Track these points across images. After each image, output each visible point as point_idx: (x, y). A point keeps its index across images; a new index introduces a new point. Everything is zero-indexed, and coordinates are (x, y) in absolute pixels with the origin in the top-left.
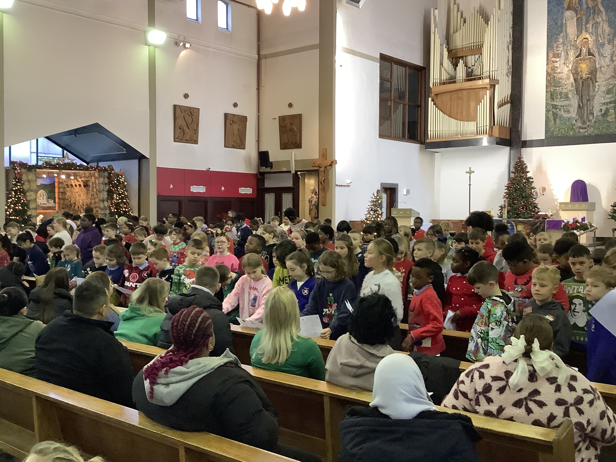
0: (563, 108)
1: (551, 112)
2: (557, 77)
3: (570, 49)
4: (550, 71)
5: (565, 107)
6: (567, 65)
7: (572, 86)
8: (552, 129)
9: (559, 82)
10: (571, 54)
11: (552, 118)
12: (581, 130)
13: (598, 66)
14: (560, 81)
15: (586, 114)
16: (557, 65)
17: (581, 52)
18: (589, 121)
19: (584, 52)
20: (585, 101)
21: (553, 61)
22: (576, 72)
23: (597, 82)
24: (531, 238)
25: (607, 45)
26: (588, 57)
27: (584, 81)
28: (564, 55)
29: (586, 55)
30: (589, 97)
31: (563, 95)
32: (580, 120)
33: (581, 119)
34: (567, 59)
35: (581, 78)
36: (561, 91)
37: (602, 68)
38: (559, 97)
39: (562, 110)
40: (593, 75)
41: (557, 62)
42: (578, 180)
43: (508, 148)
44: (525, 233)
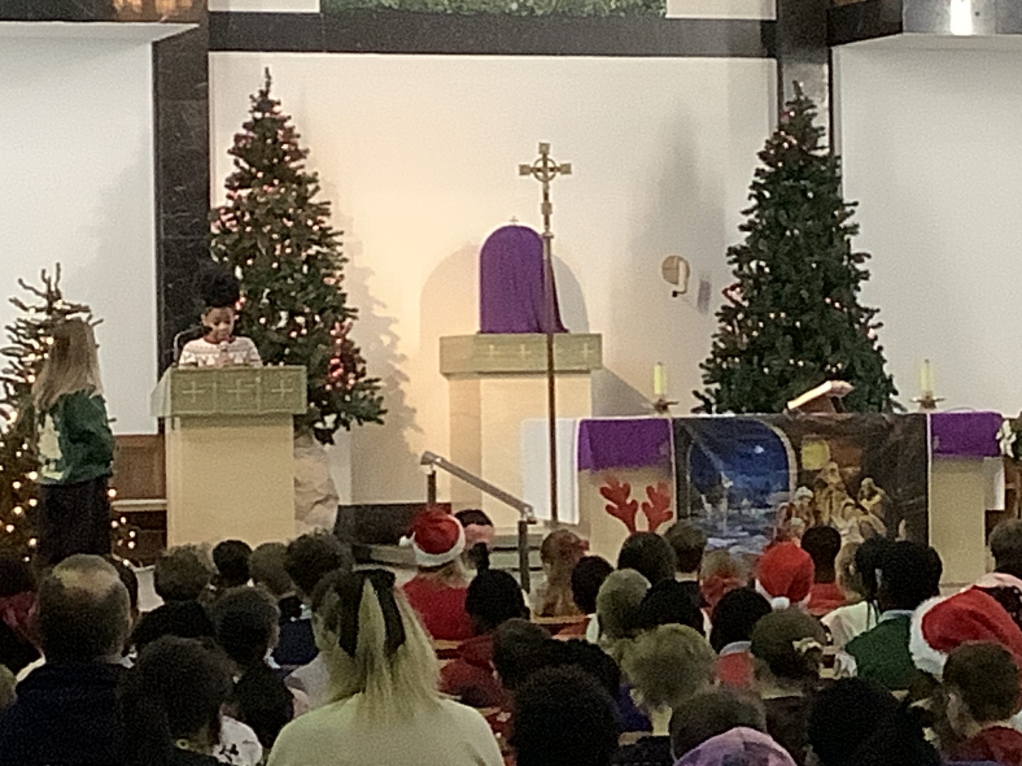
24: (864, 503)
42: (515, 228)
43: (149, 48)
44: (839, 479)
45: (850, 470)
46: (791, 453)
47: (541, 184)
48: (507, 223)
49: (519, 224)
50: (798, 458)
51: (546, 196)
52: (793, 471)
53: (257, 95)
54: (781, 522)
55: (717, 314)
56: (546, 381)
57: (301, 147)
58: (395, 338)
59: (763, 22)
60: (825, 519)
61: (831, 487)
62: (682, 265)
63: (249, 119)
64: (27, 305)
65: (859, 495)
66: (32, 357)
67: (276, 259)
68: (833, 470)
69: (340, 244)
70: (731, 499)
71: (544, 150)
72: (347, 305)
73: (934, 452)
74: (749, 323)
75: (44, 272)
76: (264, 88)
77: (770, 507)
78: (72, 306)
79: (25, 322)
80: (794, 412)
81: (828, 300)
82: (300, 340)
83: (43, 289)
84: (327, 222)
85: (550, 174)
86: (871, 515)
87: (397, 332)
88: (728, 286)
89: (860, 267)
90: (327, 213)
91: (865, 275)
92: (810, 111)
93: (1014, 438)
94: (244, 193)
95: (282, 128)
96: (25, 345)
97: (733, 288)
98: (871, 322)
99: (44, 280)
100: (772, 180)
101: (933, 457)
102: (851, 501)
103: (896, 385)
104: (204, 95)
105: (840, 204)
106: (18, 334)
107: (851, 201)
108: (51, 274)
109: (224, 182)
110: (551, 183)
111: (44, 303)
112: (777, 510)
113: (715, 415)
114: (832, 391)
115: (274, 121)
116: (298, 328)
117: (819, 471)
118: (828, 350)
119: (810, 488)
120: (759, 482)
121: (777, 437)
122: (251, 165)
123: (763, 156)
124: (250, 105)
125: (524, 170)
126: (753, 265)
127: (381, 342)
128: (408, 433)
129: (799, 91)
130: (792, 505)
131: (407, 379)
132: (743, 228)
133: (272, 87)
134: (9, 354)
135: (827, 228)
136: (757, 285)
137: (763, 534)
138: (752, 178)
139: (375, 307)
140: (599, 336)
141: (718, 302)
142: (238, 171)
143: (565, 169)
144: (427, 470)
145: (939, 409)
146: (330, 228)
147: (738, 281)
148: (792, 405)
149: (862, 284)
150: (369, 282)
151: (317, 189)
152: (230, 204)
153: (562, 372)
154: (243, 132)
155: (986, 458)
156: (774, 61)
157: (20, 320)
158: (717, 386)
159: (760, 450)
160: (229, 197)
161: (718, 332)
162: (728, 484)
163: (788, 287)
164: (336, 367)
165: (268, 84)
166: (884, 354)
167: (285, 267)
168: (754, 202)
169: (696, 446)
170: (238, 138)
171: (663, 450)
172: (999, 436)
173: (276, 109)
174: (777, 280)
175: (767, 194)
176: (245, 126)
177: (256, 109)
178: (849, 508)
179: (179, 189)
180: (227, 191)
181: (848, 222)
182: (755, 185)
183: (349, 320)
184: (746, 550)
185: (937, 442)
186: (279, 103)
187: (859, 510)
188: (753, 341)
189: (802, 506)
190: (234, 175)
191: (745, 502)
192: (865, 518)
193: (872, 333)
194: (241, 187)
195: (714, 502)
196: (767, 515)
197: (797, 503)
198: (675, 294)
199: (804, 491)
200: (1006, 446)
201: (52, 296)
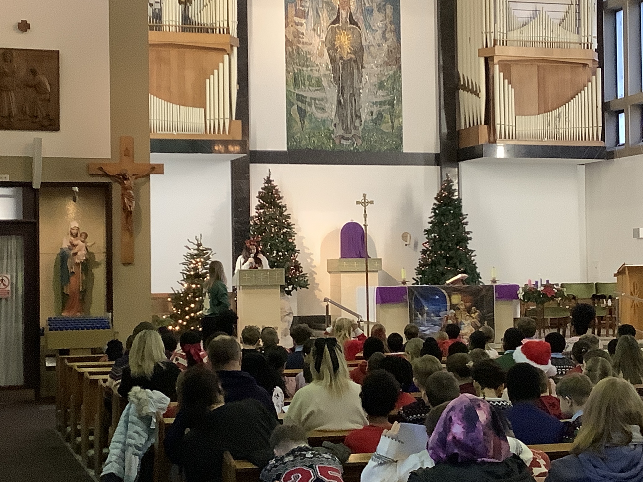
0: (315, 102)
1: (295, 107)
2: (304, 50)
3: (323, 7)
4: (291, 38)
5: (317, 102)
6: (319, 33)
7: (327, 69)
8: (299, 135)
9: (307, 59)
10: (324, 15)
11: (297, 117)
12: (344, 142)
13: (364, 43)
14: (308, 56)
15: (349, 116)
16: (302, 29)
17: (338, 17)
18: (355, 128)
19: (344, 16)
20: (347, 96)
21: (295, 22)
22: (332, 47)
23: (364, 68)
24: (473, 315)
25: (377, 12)
26: (349, 26)
27: (346, 63)
28: (313, 14)
29: (346, 22)
30: (353, 91)
31: (313, 82)
32: (341, 124)
33: (343, 124)
34: (317, 22)
35: (341, 58)
36: (310, 73)
37: (372, 48)
38: (307, 83)
39: (313, 106)
40: (359, 56)
41: (302, 25)
42: (352, 223)
43: (230, 162)
44: (464, 307)
45: (468, 304)
46: (448, 298)
47: (363, 207)
48: (350, 221)
49: (354, 221)
50: (450, 300)
51: (365, 212)
52: (448, 304)
53: (266, 178)
54: (444, 322)
55: (421, 252)
56: (365, 274)
57: (281, 196)
58: (312, 260)
59: (436, 154)
60: (459, 321)
61: (461, 310)
62: (408, 236)
63: (263, 186)
64: (190, 247)
65: (471, 312)
66: (192, 266)
67: (272, 233)
68: (462, 304)
69: (294, 228)
70: (428, 314)
71: (365, 196)
72: (296, 249)
73: (496, 298)
74: (431, 254)
75: (196, 237)
76: (268, 176)
77: (440, 316)
78: (206, 248)
79: (190, 254)
80: (448, 284)
81: (458, 247)
82: (281, 260)
83: (196, 243)
84: (290, 221)
85: (366, 204)
86: (476, 320)
87: (313, 258)
88: (424, 242)
89: (469, 236)
90: (289, 218)
91: (470, 239)
92: (452, 184)
93: (523, 293)
94: (262, 211)
95: (275, 189)
96: (190, 261)
97: (426, 243)
98: (473, 254)
99: (196, 239)
100: (439, 207)
101: (496, 300)
102: (468, 314)
103: (481, 276)
104: (248, 179)
105: (461, 215)
106: (187, 258)
107: (466, 214)
108: (199, 237)
109: (255, 207)
110: (367, 207)
111: (196, 247)
112: (443, 317)
113: (419, 286)
114: (462, 277)
115: (271, 186)
116: (280, 256)
117: (457, 304)
118: (458, 264)
119: (454, 310)
120: (437, 308)
121: (443, 293)
122: (264, 202)
123: (436, 198)
124: (263, 181)
125: (358, 203)
126: (433, 235)
127: (307, 261)
128: (316, 292)
129: (448, 176)
130: (448, 316)
131: (316, 274)
132: (430, 223)
133: (271, 176)
134: (184, 264)
135: (458, 223)
136: (434, 243)
137: (438, 326)
138: (432, 206)
139: (305, 249)
140: (381, 259)
141: (421, 248)
142: (259, 203)
143: (372, 202)
144: (326, 304)
145: (498, 283)
146: (291, 223)
147: (427, 240)
148: (448, 282)
149: (469, 241)
150: (304, 241)
151: (286, 210)
152: (257, 215)
153: (370, 271)
154: (261, 190)
155: (514, 300)
156: (439, 167)
157: (188, 253)
158: (421, 276)
159: (437, 297)
160: (257, 212)
161: (421, 258)
162: (426, 309)
163: (445, 242)
164: (293, 269)
165: (270, 175)
166: (477, 265)
167: (276, 236)
168: (433, 214)
169: (415, 296)
170: (260, 193)
171: (404, 297)
172: (518, 292)
173: (272, 183)
174: (441, 240)
175: (437, 211)
176: (262, 189)
177: (265, 183)
178: (468, 317)
179: (240, 210)
180: (256, 210)
181: (464, 221)
182: (433, 209)
183: (297, 254)
184: (433, 331)
185: (497, 295)
186: (273, 181)
187: (471, 318)
188: (432, 261)
189: (452, 316)
190: (259, 205)
191: (432, 315)
192: (473, 320)
193: (473, 258)
194: (261, 209)
195: (422, 315)
196: (440, 319)
197: (450, 315)
198: (406, 245)
199: (452, 311)
200: (521, 296)
201: (199, 245)
